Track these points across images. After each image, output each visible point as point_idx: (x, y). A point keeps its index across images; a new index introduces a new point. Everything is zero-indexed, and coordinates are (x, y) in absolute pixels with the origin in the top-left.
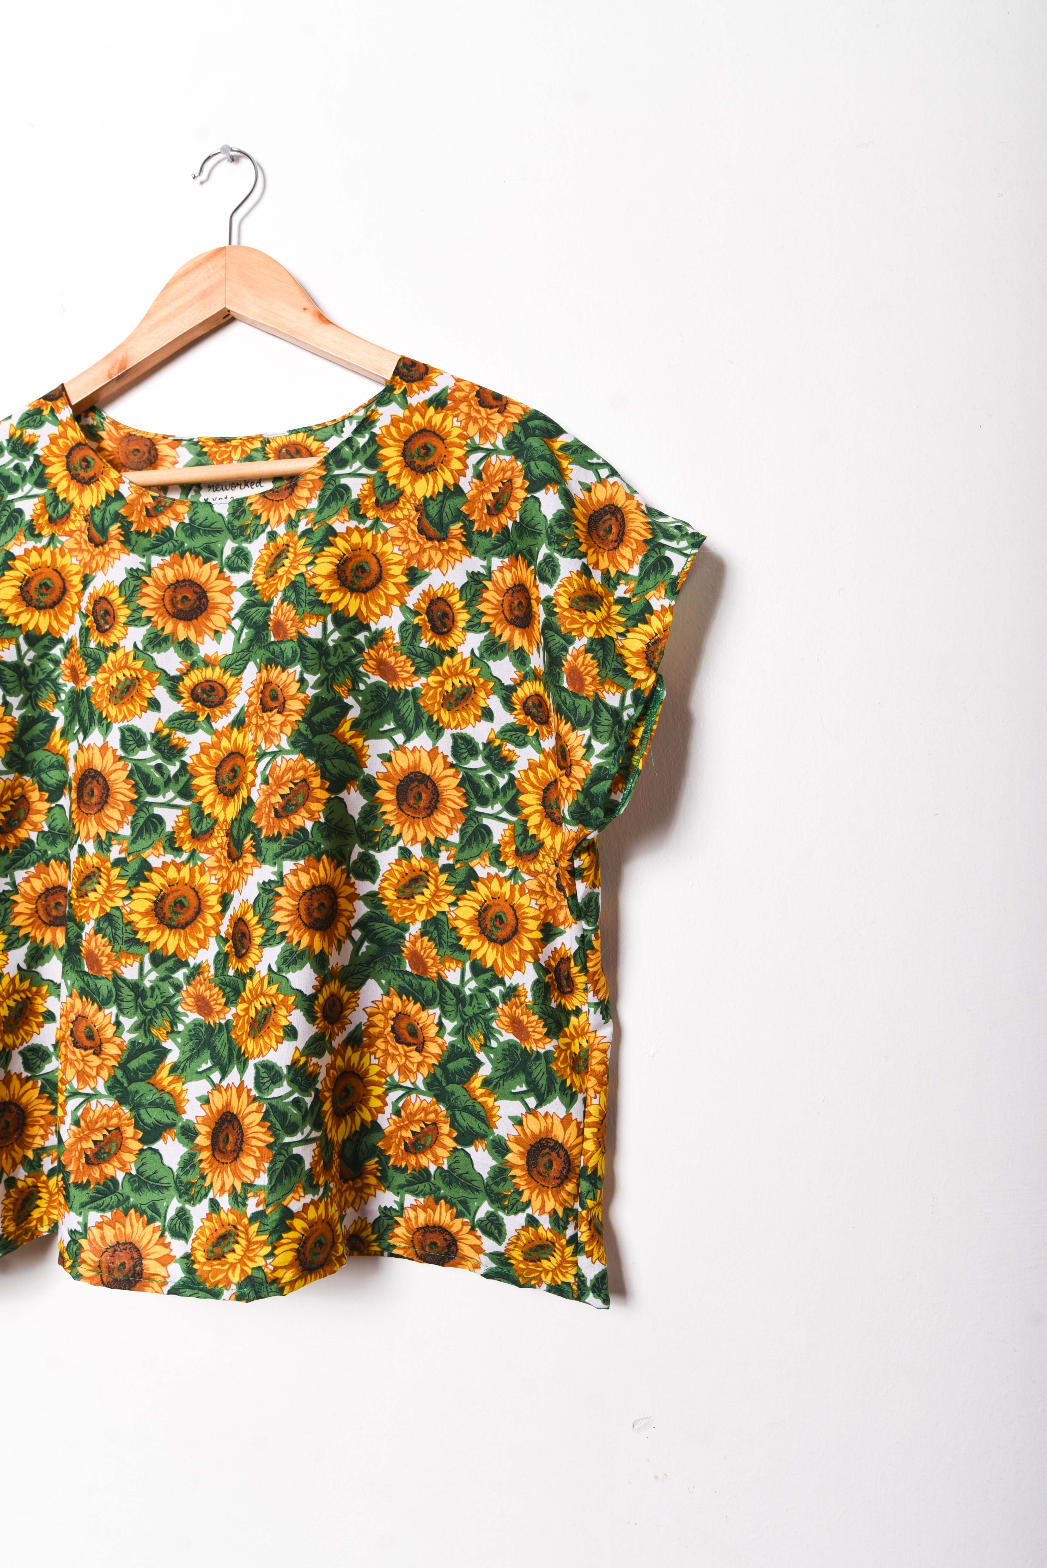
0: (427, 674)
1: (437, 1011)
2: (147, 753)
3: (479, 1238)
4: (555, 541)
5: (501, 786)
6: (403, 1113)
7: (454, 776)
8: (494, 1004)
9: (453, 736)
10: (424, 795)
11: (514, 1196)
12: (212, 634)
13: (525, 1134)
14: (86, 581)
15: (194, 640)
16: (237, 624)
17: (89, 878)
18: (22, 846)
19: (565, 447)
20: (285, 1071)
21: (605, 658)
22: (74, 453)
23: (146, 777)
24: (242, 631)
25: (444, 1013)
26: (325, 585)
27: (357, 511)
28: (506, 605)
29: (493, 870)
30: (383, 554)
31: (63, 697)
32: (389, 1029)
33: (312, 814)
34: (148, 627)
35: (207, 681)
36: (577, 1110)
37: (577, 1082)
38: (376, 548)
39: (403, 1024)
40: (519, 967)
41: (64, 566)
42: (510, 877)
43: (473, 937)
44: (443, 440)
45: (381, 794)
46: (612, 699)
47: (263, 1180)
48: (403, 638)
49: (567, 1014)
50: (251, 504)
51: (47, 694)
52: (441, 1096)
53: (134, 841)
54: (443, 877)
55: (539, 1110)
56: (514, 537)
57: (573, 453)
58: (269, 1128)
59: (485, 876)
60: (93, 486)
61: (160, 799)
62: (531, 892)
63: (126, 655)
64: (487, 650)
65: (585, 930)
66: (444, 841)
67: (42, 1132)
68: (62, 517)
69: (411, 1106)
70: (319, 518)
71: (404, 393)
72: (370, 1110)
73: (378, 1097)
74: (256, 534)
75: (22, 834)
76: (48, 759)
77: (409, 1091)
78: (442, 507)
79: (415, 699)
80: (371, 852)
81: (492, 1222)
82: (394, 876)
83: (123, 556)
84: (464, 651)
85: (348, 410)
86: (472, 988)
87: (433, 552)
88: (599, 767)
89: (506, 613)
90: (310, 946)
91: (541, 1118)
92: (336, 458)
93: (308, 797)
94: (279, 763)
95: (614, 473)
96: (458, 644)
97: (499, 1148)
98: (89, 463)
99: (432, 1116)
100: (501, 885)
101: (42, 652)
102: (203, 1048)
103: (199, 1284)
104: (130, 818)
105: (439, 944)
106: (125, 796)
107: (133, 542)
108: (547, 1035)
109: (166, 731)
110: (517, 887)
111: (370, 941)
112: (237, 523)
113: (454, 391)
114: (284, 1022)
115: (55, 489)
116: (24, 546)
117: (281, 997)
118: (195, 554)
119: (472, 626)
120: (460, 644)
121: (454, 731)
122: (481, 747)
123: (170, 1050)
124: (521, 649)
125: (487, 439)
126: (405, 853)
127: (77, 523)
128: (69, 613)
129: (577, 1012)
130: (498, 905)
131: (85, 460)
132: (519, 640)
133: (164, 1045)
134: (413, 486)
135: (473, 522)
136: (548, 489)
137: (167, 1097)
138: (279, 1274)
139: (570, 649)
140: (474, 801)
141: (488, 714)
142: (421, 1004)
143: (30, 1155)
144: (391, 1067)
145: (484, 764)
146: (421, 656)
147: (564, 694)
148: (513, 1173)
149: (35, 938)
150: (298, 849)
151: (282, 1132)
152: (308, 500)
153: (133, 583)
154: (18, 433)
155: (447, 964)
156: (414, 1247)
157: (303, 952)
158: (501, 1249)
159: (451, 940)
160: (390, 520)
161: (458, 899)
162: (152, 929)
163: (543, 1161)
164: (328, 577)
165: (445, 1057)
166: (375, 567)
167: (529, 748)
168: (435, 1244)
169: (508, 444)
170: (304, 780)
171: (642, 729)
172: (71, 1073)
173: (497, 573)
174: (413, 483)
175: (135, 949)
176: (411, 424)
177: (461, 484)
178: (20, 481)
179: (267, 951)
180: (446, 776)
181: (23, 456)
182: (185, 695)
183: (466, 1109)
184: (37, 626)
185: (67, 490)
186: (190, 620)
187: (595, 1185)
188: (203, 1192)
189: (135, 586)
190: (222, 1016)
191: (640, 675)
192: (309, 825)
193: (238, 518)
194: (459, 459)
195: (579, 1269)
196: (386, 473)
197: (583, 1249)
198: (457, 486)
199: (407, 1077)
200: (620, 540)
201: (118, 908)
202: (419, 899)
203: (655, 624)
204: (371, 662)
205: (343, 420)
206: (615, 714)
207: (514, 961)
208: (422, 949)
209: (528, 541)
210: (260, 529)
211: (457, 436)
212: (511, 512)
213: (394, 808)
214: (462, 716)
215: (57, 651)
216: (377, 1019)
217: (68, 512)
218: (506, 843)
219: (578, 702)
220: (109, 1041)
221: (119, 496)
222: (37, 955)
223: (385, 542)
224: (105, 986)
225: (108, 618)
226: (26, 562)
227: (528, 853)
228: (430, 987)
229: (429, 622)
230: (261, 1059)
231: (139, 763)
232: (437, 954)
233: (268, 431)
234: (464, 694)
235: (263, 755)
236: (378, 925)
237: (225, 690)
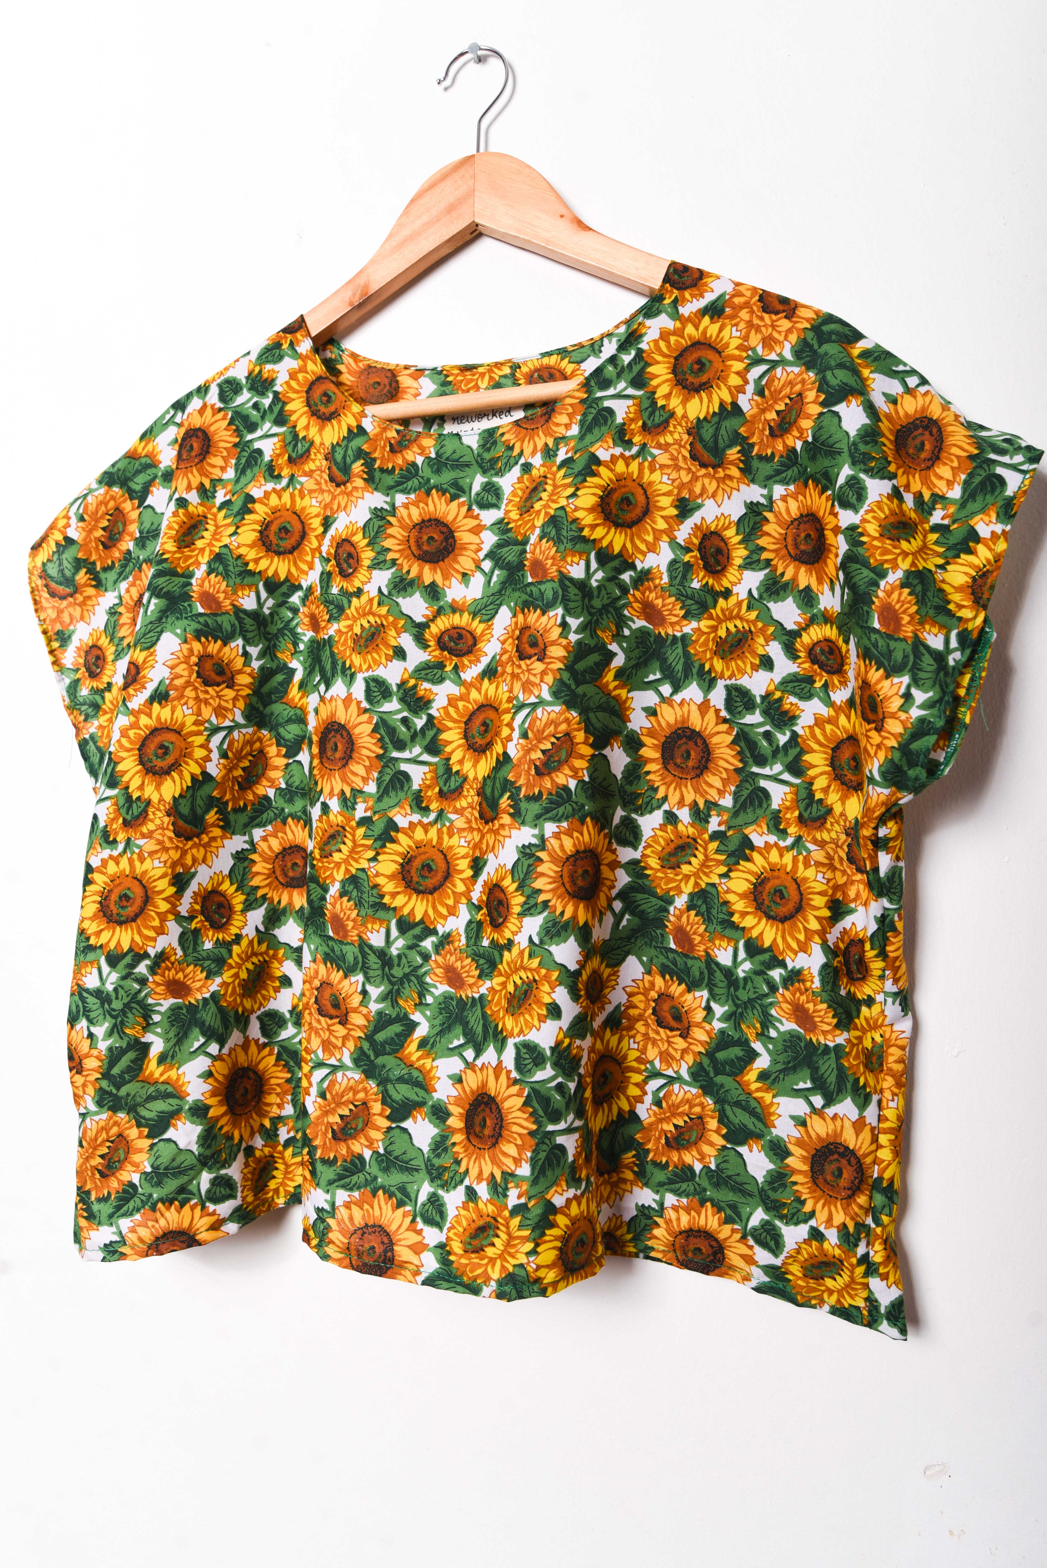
0: (698, 617)
1: (705, 994)
2: (392, 705)
3: (751, 1248)
4: (860, 460)
5: (781, 743)
6: (664, 1104)
7: (728, 732)
8: (773, 988)
9: (727, 687)
10: (693, 753)
11: (795, 1204)
12: (459, 577)
13: (810, 1136)
14: (327, 523)
15: (440, 584)
16: (487, 565)
17: (334, 837)
18: (260, 804)
19: (865, 354)
20: (548, 1053)
21: (924, 594)
22: (315, 387)
23: (392, 731)
24: (492, 572)
25: (713, 996)
26: (588, 519)
27: (622, 437)
28: (790, 540)
29: (772, 839)
30: (651, 484)
31: (302, 647)
32: (650, 1011)
33: (575, 771)
34: (393, 570)
35: (455, 628)
36: (871, 1113)
37: (872, 1082)
38: (642, 478)
39: (666, 1006)
40: (804, 948)
41: (303, 509)
42: (792, 847)
43: (748, 913)
44: (719, 353)
45: (645, 752)
46: (935, 641)
47: (525, 1170)
48: (672, 578)
49: (858, 1003)
50: (503, 434)
51: (285, 644)
52: (708, 1088)
53: (380, 799)
54: (713, 846)
55: (827, 1110)
56: (803, 460)
57: (875, 360)
58: (531, 1114)
59: (762, 845)
60: (334, 422)
61: (406, 755)
62: (818, 864)
63: (371, 600)
64: (767, 589)
65: (885, 909)
66: (716, 804)
67: (278, 1101)
68: (302, 456)
69: (674, 1097)
70: (581, 446)
71: (675, 302)
72: (628, 1098)
73: (637, 1085)
74: (508, 466)
75: (260, 790)
76: (286, 712)
77: (671, 1080)
78: (718, 429)
79: (685, 646)
80: (634, 816)
81: (768, 1232)
82: (658, 843)
83: (366, 495)
84: (741, 592)
85: (608, 327)
86: (747, 969)
87: (707, 481)
88: (922, 720)
89: (790, 548)
90: (574, 917)
91: (828, 1120)
92: (599, 379)
93: (571, 753)
94: (540, 716)
95: (924, 381)
96: (734, 584)
97: (778, 1150)
98: (330, 397)
99: (697, 1110)
100: (781, 856)
101: (281, 599)
102: (454, 1023)
103: (456, 1277)
104: (376, 775)
105: (708, 919)
106: (371, 750)
107: (377, 480)
108: (837, 1026)
109: (412, 682)
110: (801, 858)
111: (632, 913)
112: (487, 456)
113: (733, 296)
114: (547, 1000)
115: (295, 427)
116: (264, 488)
117: (543, 971)
118: (442, 491)
119: (751, 564)
120: (735, 584)
121: (728, 682)
122: (758, 700)
123: (418, 1024)
124: (808, 589)
125: (772, 349)
126: (671, 818)
127: (317, 462)
128: (309, 558)
129: (870, 1002)
130: (778, 878)
131: (325, 394)
132: (805, 578)
133: (412, 1017)
134: (684, 407)
135: (752, 445)
136: (850, 402)
137: (415, 1074)
138: (541, 1273)
139: (882, 584)
140: (750, 761)
141: (767, 663)
142: (687, 985)
143: (267, 1123)
144: (652, 1053)
145: (762, 720)
146: (692, 598)
147: (873, 636)
148: (794, 1178)
149: (272, 899)
150: (561, 810)
151: (545, 1120)
152: (568, 426)
153: (379, 523)
154: (257, 369)
155: (717, 942)
156: (675, 1251)
157: (567, 924)
158: (778, 1262)
159: (721, 916)
160: (659, 446)
161: (730, 870)
162: (398, 893)
163: (830, 1168)
164: (591, 510)
165: (713, 1045)
166: (641, 499)
167: (816, 701)
168: (699, 1250)
169: (798, 353)
170: (567, 734)
171: (968, 677)
172: (315, 1043)
173: (780, 503)
174: (684, 403)
175: (381, 914)
176: (683, 337)
177: (740, 403)
178: (259, 420)
179: (527, 920)
180: (718, 733)
181: (262, 394)
182: (432, 643)
183: (738, 1104)
184: (276, 571)
185: (307, 428)
186: (437, 562)
187: (891, 1199)
188: (458, 1178)
189: (380, 527)
190: (475, 989)
191: (966, 613)
192: (572, 784)
193: (489, 450)
194: (738, 373)
195: (871, 1292)
196: (654, 393)
197: (876, 1271)
198: (735, 405)
199: (669, 1065)
200: (936, 458)
201: (363, 870)
202: (686, 869)
203: (983, 554)
204: (636, 605)
205: (602, 339)
206: (940, 657)
207: (798, 941)
208: (688, 924)
209: (824, 462)
210: (512, 461)
211: (737, 348)
212: (801, 431)
213: (659, 767)
214: (737, 664)
215: (295, 599)
216: (638, 1000)
217: (308, 451)
218: (788, 809)
219: (893, 645)
220: (355, 1010)
221: (361, 431)
222: (274, 918)
223: (652, 470)
224: (351, 952)
225: (351, 561)
226: (266, 505)
227: (814, 820)
228: (696, 967)
229: (702, 559)
230: (522, 1038)
231: (384, 716)
232: (705, 930)
233: (517, 355)
234: (740, 640)
235: (522, 706)
236: (640, 896)
237: (474, 638)
